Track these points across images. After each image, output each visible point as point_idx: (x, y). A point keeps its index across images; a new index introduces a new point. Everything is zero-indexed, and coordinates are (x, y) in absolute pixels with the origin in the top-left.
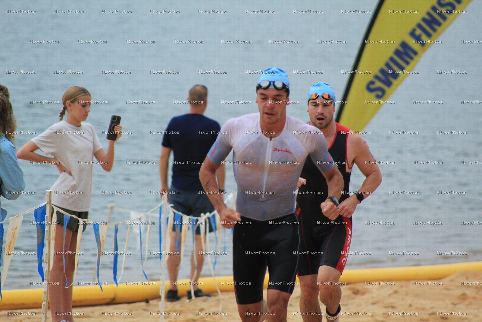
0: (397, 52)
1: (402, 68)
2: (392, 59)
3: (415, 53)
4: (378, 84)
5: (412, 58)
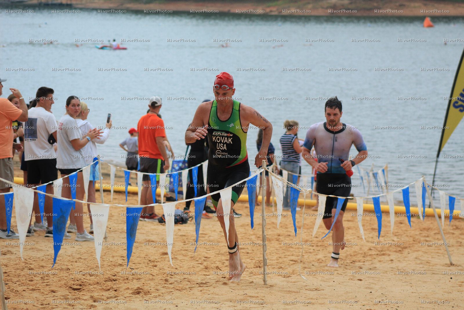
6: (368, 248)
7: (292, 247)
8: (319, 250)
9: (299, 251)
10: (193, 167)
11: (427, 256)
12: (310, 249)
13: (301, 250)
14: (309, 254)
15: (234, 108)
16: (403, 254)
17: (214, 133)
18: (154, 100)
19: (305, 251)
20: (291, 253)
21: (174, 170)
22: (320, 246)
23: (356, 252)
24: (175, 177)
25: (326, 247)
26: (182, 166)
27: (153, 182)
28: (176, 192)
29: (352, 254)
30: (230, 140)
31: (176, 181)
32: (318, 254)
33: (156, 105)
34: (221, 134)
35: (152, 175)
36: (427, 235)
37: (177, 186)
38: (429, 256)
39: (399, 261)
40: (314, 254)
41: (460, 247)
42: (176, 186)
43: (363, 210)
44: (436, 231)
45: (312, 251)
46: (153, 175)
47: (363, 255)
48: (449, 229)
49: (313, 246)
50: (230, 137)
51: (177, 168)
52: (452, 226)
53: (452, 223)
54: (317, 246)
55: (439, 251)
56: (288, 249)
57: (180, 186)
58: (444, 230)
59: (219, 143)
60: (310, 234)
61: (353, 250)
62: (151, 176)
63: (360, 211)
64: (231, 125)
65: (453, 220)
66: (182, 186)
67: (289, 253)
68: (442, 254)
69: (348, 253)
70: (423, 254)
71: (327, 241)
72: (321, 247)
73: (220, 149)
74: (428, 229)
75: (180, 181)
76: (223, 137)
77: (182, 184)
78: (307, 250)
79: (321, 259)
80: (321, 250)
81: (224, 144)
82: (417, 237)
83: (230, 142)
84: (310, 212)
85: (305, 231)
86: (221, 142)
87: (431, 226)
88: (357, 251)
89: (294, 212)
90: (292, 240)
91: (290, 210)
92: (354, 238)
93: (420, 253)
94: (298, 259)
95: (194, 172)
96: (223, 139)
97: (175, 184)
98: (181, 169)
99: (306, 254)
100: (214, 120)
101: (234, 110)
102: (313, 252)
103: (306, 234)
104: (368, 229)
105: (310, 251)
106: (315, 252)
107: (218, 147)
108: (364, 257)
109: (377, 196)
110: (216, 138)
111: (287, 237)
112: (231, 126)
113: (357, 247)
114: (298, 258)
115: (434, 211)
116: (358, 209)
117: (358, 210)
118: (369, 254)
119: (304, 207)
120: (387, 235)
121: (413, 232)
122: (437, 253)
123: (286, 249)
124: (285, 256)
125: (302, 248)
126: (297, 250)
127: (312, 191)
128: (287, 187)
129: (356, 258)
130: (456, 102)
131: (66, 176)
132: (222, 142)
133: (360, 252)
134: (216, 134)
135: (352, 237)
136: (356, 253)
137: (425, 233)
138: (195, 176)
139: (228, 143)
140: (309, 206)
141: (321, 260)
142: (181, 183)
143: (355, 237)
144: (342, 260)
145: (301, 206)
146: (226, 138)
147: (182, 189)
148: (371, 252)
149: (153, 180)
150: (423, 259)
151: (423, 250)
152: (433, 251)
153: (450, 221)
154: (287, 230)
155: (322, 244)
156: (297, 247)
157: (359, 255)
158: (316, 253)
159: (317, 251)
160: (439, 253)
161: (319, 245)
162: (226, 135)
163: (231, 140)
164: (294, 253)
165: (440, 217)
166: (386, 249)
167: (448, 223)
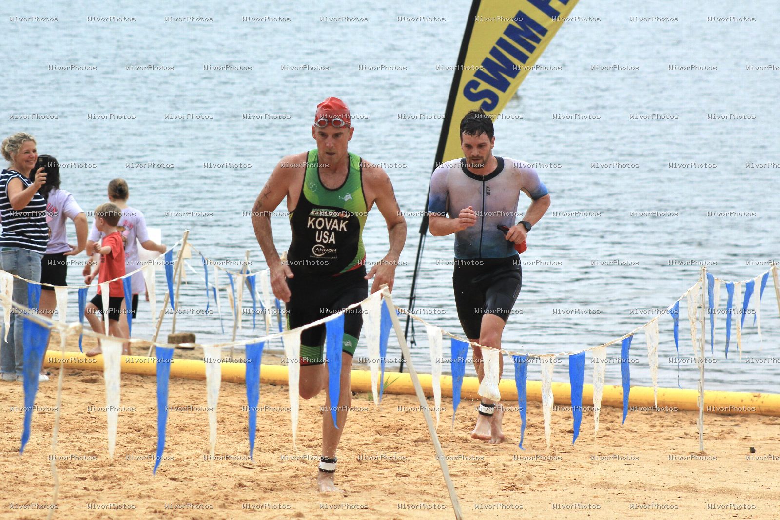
0: (510, 31)
1: (523, 59)
2: (501, 42)
3: (543, 31)
4: (484, 86)
5: (538, 41)
6: (233, 482)
7: (24, 483)
8: (101, 490)
9: (45, 494)
11: (397, 502)
12: (76, 487)
13: (51, 491)
14: (72, 500)
15: (351, 165)
16: (331, 498)
17: (312, 213)
19: (62, 492)
20: (23, 498)
22: (104, 478)
23: (203, 493)
25: (120, 480)
29: (192, 500)
30: (343, 225)
32: (97, 500)
34: (328, 213)
36: (393, 445)
38: (400, 502)
39: (318, 515)
40: (87, 501)
41: (483, 478)
43: (220, 379)
44: (420, 435)
45: (80, 492)
47: (220, 502)
48: (454, 428)
49: (84, 479)
50: (345, 219)
52: (463, 419)
53: (461, 412)
54: (95, 478)
55: (428, 489)
56: (15, 489)
58: (439, 432)
59: (320, 230)
60: (74, 446)
61: (195, 488)
63: (214, 382)
64: (348, 197)
65: (463, 404)
67: (16, 500)
68: (436, 495)
69: (180, 496)
70: (384, 498)
71: (123, 465)
72: (105, 481)
73: (322, 243)
74: (399, 429)
76: (329, 218)
78: (67, 488)
79: (105, 514)
80: (105, 488)
81: (330, 231)
82: (367, 451)
83: (343, 228)
84: (77, 384)
85: (63, 436)
86: (324, 229)
87: (407, 420)
88: (203, 490)
89: (31, 386)
90: (26, 462)
91: (21, 379)
92: (198, 456)
93: (377, 494)
94: (42, 516)
96: (328, 223)
99: (65, 501)
100: (314, 188)
101: (351, 170)
102: (84, 495)
103: (63, 445)
104: (235, 431)
105: (75, 492)
106: (89, 495)
107: (319, 239)
108: (223, 506)
109: (258, 340)
110: (314, 222)
111: (14, 455)
112: (346, 200)
113: (204, 479)
114: (44, 511)
115: (414, 378)
116: (207, 375)
117: (208, 380)
118: (236, 499)
119: (61, 372)
120: (286, 445)
121: (357, 437)
122: (423, 493)
123: (9, 488)
124: (6, 506)
125: (53, 486)
126: (39, 491)
127: (83, 327)
128: (12, 317)
129: (201, 511)
130: (474, 84)
132: (328, 228)
133: (214, 493)
134: (317, 213)
135: (190, 453)
136: (202, 497)
137: (389, 440)
139: (339, 231)
140: (74, 370)
141: (106, 517)
143: (198, 451)
144: (164, 516)
145: (52, 369)
146: (336, 221)
148: (241, 494)
150: (384, 510)
151: (384, 487)
152: (411, 487)
153: (455, 408)
154: (10, 435)
155: (107, 473)
156: (38, 481)
157: (211, 503)
158: (91, 498)
159: (95, 493)
160: (428, 494)
161: (101, 475)
162: (336, 214)
163: (346, 225)
164: (32, 500)
165: (429, 396)
166: (285, 484)
167: (451, 412)
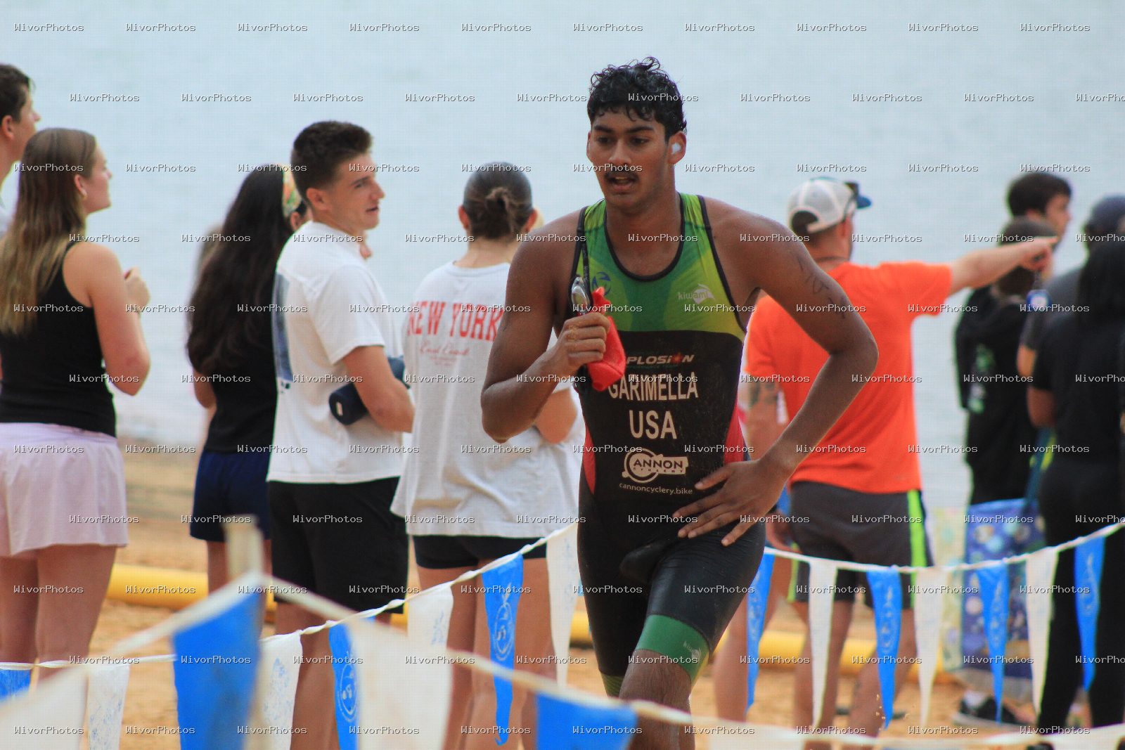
10: (1079, 541)
18: (802, 207)
21: (976, 554)
24: (993, 587)
26: (1020, 532)
27: (886, 611)
28: (998, 669)
31: (996, 610)
33: (813, 228)
35: (879, 574)
37: (1003, 632)
42: (996, 631)
46: (885, 575)
51: (995, 544)
57: (1016, 636)
62: (878, 576)
66: (1024, 635)
75: (1016, 608)
77: (1025, 624)
95: (1085, 568)
97: (994, 624)
98: (1015, 546)
131: (470, 574)
138: (1089, 585)
142: (1019, 621)
147: (1028, 650)
149: (884, 601)
